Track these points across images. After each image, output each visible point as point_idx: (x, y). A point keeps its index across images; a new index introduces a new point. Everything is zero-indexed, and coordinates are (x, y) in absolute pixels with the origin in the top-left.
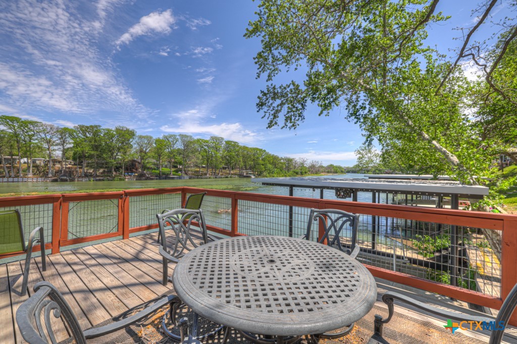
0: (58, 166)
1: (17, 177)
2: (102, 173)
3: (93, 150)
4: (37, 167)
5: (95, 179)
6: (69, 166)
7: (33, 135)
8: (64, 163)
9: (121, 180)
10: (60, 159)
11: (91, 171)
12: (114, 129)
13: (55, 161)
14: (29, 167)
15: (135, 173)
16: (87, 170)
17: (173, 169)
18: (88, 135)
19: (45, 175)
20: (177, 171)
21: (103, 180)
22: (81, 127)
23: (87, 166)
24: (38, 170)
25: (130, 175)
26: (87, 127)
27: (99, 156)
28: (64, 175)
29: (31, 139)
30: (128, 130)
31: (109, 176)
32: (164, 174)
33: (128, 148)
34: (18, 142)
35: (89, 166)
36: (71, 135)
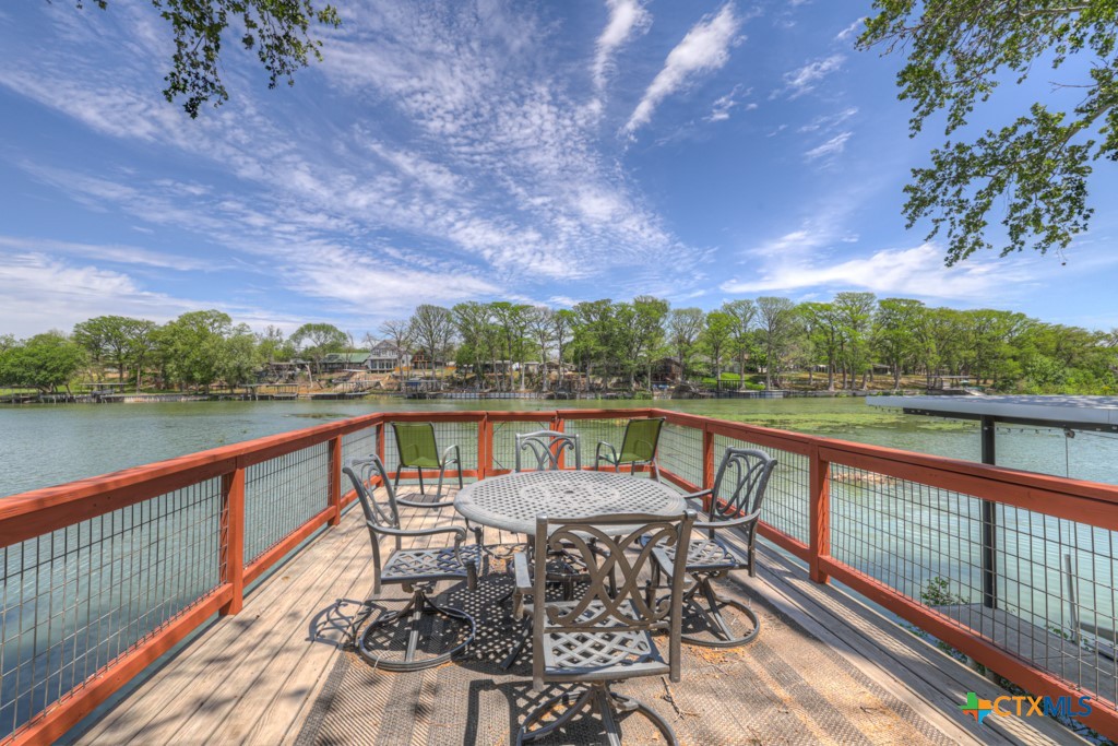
0: (555, 373)
1: (509, 391)
2: (615, 385)
3: (602, 344)
4: (529, 375)
5: (604, 395)
6: (569, 373)
7: (524, 327)
8: (561, 369)
9: (645, 397)
10: (556, 362)
11: (599, 381)
12: (631, 302)
13: (551, 366)
14: (521, 376)
15: (670, 384)
16: (594, 379)
17: (747, 376)
18: (593, 319)
19: (539, 389)
20: (755, 380)
21: (617, 398)
22: (583, 305)
23: (593, 373)
24: (531, 380)
25: (661, 389)
26: (592, 305)
27: (610, 355)
28: (562, 389)
29: (522, 332)
30: (655, 302)
31: (627, 391)
32: (726, 385)
33: (656, 336)
34: (509, 339)
35: (596, 372)
36: (570, 321)
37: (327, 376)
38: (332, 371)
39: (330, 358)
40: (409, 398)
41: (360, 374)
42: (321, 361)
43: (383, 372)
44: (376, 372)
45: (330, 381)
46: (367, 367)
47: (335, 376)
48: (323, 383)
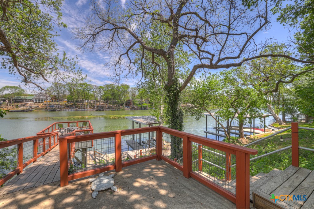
0: (98, 103)
1: (84, 108)
2: (115, 107)
3: (112, 96)
4: (91, 104)
5: (112, 110)
6: (103, 103)
7: (89, 90)
8: (100, 102)
9: (123, 110)
10: (99, 100)
11: (111, 106)
12: (120, 85)
13: (97, 101)
14: (88, 104)
15: (130, 106)
16: (110, 105)
17: (149, 104)
18: (109, 89)
19: (94, 108)
20: (151, 105)
21: (115, 110)
22: (107, 85)
23: (109, 103)
25: (127, 108)
26: (109, 85)
27: (114, 99)
28: (100, 108)
29: (88, 92)
30: (126, 85)
31: (118, 108)
32: (144, 107)
33: (126, 94)
34: (84, 94)
35: (110, 103)
36: (102, 89)
37: (16, 104)
38: (18, 102)
39: (17, 98)
40: (50, 111)
41: (30, 103)
42: (13, 98)
43: (40, 103)
44: (37, 102)
45: (18, 106)
46: (33, 101)
47: (19, 104)
48: (14, 106)
